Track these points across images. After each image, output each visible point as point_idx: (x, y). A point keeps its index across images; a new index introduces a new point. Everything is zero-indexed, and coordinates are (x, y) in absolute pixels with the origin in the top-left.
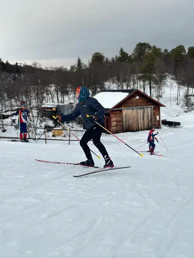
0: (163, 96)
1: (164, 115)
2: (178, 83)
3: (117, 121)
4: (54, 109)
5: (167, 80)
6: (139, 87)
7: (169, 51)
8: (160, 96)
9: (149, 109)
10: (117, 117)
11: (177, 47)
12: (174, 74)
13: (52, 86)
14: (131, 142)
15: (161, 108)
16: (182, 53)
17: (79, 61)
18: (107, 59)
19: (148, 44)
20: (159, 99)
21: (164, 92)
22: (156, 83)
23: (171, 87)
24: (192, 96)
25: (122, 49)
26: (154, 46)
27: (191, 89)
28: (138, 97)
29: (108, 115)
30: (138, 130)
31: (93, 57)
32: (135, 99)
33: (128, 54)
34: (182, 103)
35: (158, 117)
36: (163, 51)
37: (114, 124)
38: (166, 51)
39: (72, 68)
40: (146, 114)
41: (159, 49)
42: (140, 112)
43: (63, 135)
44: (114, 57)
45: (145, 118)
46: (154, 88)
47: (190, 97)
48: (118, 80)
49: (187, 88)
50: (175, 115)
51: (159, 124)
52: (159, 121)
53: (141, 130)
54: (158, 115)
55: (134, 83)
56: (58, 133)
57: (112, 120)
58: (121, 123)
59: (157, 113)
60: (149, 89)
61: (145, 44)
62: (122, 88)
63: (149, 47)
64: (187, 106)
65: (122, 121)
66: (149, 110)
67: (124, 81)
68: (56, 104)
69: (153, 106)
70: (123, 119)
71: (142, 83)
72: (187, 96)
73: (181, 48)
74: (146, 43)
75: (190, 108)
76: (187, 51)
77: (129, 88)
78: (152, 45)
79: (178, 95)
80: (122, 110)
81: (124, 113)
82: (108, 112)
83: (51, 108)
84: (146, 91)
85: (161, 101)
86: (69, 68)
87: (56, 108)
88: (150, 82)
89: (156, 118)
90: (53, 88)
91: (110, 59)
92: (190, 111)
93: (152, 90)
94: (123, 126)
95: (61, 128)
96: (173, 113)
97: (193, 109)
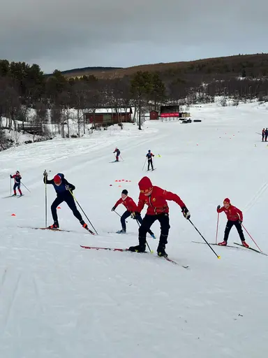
24: (6, 128)
27: (5, 118)
47: (4, 130)
75: (4, 145)
92: (4, 149)
97: (8, 147)
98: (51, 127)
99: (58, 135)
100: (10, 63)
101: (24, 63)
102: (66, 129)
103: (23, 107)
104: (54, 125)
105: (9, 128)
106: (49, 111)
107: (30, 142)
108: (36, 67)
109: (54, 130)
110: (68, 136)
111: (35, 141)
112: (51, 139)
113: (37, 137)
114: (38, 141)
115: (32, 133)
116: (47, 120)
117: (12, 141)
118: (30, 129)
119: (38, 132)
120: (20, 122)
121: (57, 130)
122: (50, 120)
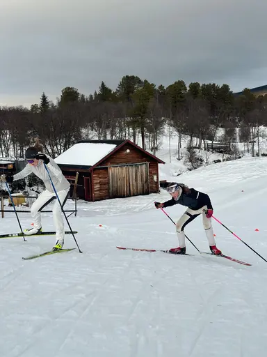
0: (161, 148)
1: (163, 174)
2: (178, 131)
3: (101, 183)
4: (11, 166)
5: (165, 126)
6: (127, 135)
7: (165, 88)
8: (156, 149)
9: (144, 166)
10: (100, 178)
11: (176, 83)
12: (173, 119)
13: (6, 134)
14: (122, 212)
15: (159, 165)
16: (183, 92)
17: (44, 99)
18: (83, 96)
19: (137, 78)
20: (154, 153)
21: (161, 143)
22: (150, 131)
23: (170, 136)
24: (196, 148)
25: (103, 84)
26: (146, 81)
27: (196, 138)
28: (128, 151)
29: (89, 175)
30: (129, 195)
31: (63, 94)
32: (125, 153)
33: (110, 91)
34: (185, 158)
35: (155, 178)
36: (157, 87)
37: (97, 187)
38: (161, 87)
39: (34, 107)
40: (139, 174)
41: (153, 85)
42: (132, 170)
43: (25, 204)
44: (93, 94)
45: (139, 178)
46: (147, 137)
47: (195, 150)
48: (100, 125)
49: (189, 138)
50: (176, 174)
51: (157, 187)
52: (157, 182)
53: (134, 195)
54: (155, 174)
55: (121, 130)
56: (18, 201)
57: (95, 182)
58: (106, 186)
59: (155, 172)
60: (141, 138)
61: (133, 77)
62: (105, 137)
63: (140, 81)
64: (191, 161)
65: (108, 183)
66: (143, 168)
67: (108, 127)
68: (13, 159)
69: (148, 163)
70: (109, 180)
71: (131, 130)
72: (190, 148)
73: (180, 84)
74: (135, 76)
75: (195, 165)
76: (188, 89)
77: (114, 138)
78: (142, 79)
79: (180, 146)
80: (107, 168)
81: (110, 171)
82: (89, 170)
83: (6, 165)
84: (136, 141)
85: (158, 155)
86: (29, 109)
87: (14, 164)
88: (142, 129)
89: (153, 178)
90: (8, 136)
91: (87, 96)
92: (195, 168)
93: (146, 140)
94: (109, 189)
95: (21, 194)
96: (173, 171)
97: (199, 166)
98: (241, 146)
99: (247, 154)
100: (201, 85)
101: (214, 84)
102: (256, 148)
103: (212, 127)
104: (243, 144)
105: (199, 148)
106: (237, 129)
107: (219, 161)
108: (226, 87)
109: (243, 149)
110: (258, 155)
111: (224, 160)
112: (240, 158)
113: (226, 156)
114: (227, 160)
115: (221, 152)
116: (235, 139)
117: (201, 160)
118: (219, 148)
119: (226, 150)
120: (210, 142)
121: (246, 148)
122: (238, 138)
